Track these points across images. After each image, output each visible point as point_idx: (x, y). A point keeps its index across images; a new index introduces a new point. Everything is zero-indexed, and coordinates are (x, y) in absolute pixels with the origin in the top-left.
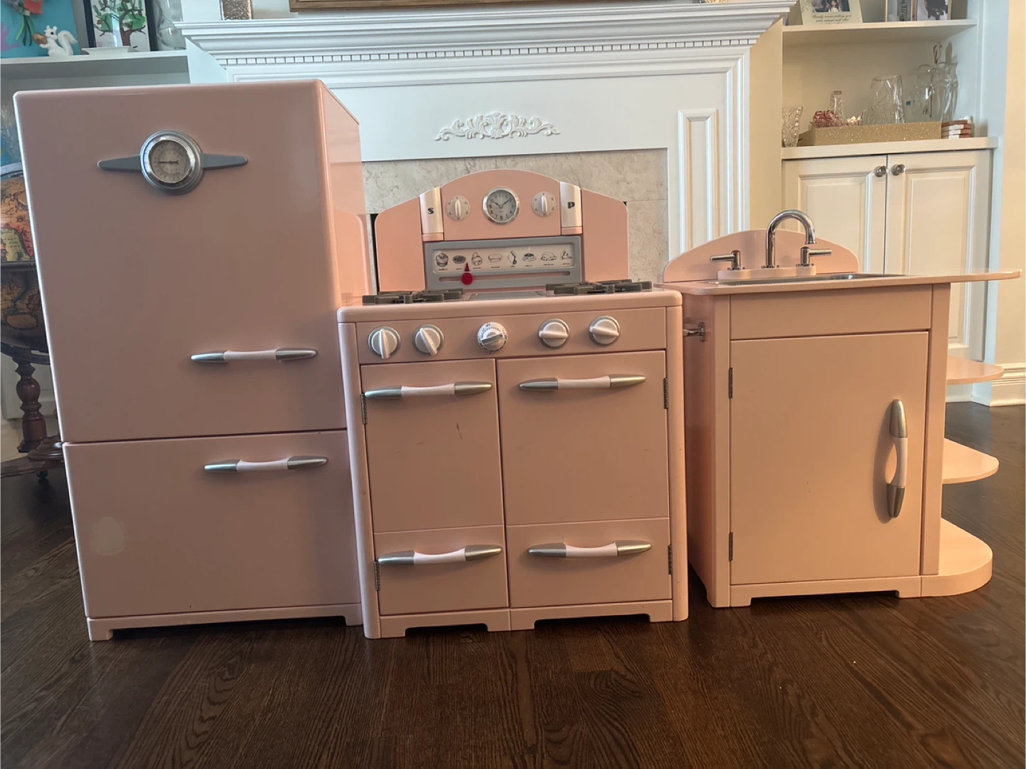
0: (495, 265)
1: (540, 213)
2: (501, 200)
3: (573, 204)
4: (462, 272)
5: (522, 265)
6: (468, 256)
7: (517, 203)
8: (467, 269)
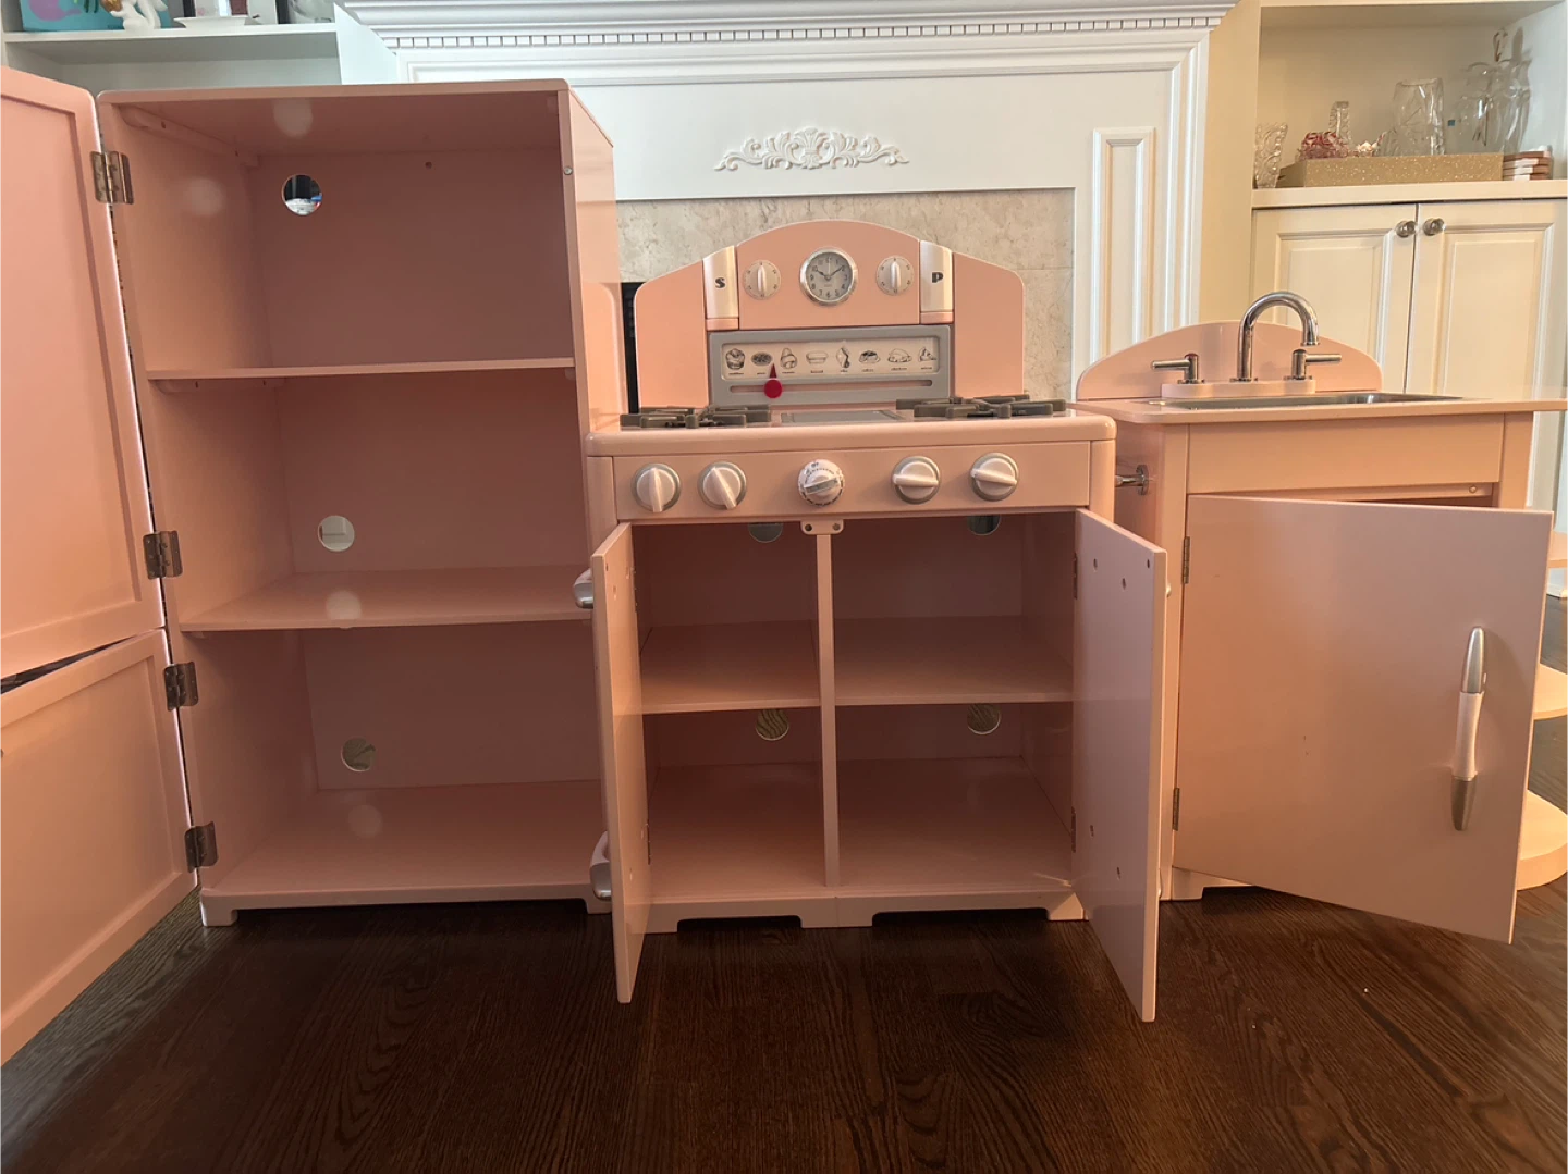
0: (818, 367)
1: (887, 288)
2: (829, 268)
3: (941, 276)
4: (766, 378)
5: (857, 368)
6: (775, 353)
7: (854, 272)
8: (773, 373)
